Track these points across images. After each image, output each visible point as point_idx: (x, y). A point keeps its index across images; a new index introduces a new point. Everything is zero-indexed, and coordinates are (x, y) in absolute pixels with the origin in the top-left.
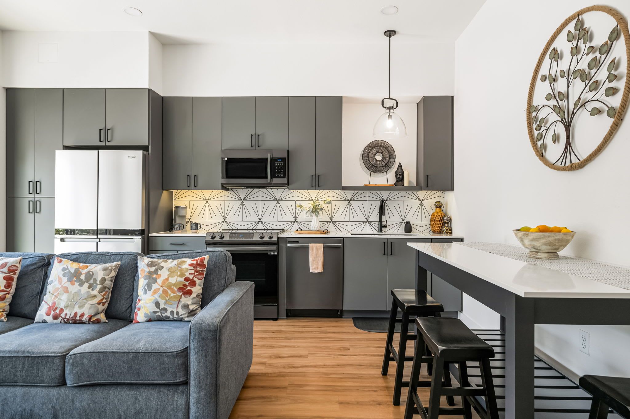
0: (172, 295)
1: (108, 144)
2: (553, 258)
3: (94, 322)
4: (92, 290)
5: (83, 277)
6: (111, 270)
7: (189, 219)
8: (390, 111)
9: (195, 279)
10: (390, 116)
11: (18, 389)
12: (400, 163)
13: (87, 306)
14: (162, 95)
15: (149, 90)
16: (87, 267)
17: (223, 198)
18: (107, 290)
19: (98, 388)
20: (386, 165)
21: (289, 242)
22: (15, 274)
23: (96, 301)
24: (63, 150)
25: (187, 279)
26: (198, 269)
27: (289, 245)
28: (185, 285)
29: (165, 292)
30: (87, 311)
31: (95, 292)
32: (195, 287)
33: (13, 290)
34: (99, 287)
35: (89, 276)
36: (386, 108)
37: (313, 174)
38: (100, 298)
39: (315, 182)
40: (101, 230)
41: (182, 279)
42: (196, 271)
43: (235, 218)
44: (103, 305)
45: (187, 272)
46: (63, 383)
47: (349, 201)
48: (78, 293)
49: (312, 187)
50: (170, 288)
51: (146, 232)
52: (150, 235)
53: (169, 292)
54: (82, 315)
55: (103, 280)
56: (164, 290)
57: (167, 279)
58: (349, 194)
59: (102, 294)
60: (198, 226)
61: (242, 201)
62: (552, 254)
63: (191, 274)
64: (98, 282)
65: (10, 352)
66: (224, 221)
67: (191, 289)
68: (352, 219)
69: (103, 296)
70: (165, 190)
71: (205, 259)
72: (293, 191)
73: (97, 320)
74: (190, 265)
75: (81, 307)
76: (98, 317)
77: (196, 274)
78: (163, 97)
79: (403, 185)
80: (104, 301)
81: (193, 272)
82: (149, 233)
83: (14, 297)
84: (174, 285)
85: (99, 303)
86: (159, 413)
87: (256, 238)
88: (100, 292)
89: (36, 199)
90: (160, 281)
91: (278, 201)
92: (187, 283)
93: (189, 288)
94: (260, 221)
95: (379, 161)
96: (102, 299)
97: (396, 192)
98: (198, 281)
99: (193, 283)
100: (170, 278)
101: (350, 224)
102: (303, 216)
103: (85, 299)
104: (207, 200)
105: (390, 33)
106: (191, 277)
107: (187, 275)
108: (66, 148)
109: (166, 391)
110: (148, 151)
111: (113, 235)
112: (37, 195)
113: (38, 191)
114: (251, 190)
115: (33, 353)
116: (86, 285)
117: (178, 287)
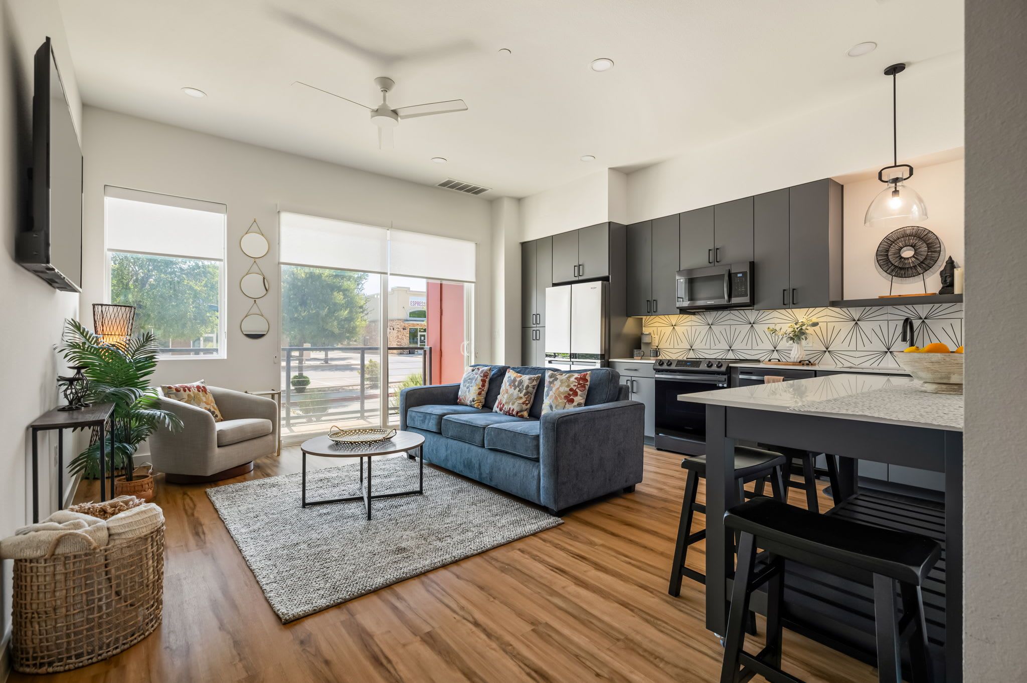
0: (560, 401)
1: (581, 278)
2: (946, 391)
3: (519, 416)
4: (521, 393)
5: (517, 383)
6: (534, 380)
7: (657, 347)
8: (896, 185)
9: (577, 390)
10: (896, 192)
11: (467, 444)
12: (950, 258)
13: (516, 404)
14: (626, 224)
15: (610, 223)
16: (521, 376)
17: (689, 324)
18: (529, 394)
19: (499, 453)
20: (923, 265)
21: (742, 373)
22: (487, 378)
23: (521, 401)
24: (553, 286)
25: (571, 390)
26: (581, 382)
27: (741, 377)
28: (569, 394)
29: (556, 398)
30: (515, 407)
31: (522, 395)
32: (576, 397)
33: (486, 388)
34: (524, 391)
35: (521, 382)
36: (887, 182)
37: (786, 287)
38: (524, 399)
39: (788, 299)
40: (573, 354)
41: (568, 389)
42: (579, 384)
43: (702, 346)
44: (526, 405)
45: (572, 383)
46: (483, 446)
47: (856, 322)
48: (512, 395)
49: (785, 305)
50: (559, 396)
51: (606, 358)
52: (611, 360)
53: (559, 399)
54: (513, 410)
55: (528, 387)
56: (555, 396)
57: (558, 388)
58: (856, 313)
59: (526, 397)
60: (657, 352)
61: (710, 325)
62: (944, 387)
63: (575, 385)
64: (524, 388)
65: (465, 421)
66: (691, 349)
67: (574, 398)
68: (860, 347)
69: (526, 398)
70: (630, 317)
71: (587, 374)
72: (771, 311)
73: (522, 415)
74: (576, 379)
75: (513, 404)
76: (522, 413)
77: (579, 386)
78: (627, 226)
79: (953, 293)
80: (527, 402)
81: (577, 384)
82: (609, 358)
83: (487, 393)
84: (562, 393)
85: (523, 403)
86: (525, 479)
87: (703, 367)
88: (525, 395)
89: (537, 329)
90: (554, 389)
91: (752, 324)
92: (571, 393)
93: (572, 397)
94: (730, 349)
95: (908, 258)
96: (526, 401)
97: (945, 305)
98: (579, 393)
99: (576, 394)
100: (560, 388)
101: (858, 354)
102: (784, 344)
103: (516, 399)
104: (674, 326)
105: (894, 70)
106: (575, 388)
107: (572, 386)
108: (554, 285)
109: (529, 463)
110: (609, 281)
111: (579, 358)
112: (538, 325)
113: (538, 323)
114: (720, 312)
115: (473, 423)
116: (518, 389)
117: (565, 395)
